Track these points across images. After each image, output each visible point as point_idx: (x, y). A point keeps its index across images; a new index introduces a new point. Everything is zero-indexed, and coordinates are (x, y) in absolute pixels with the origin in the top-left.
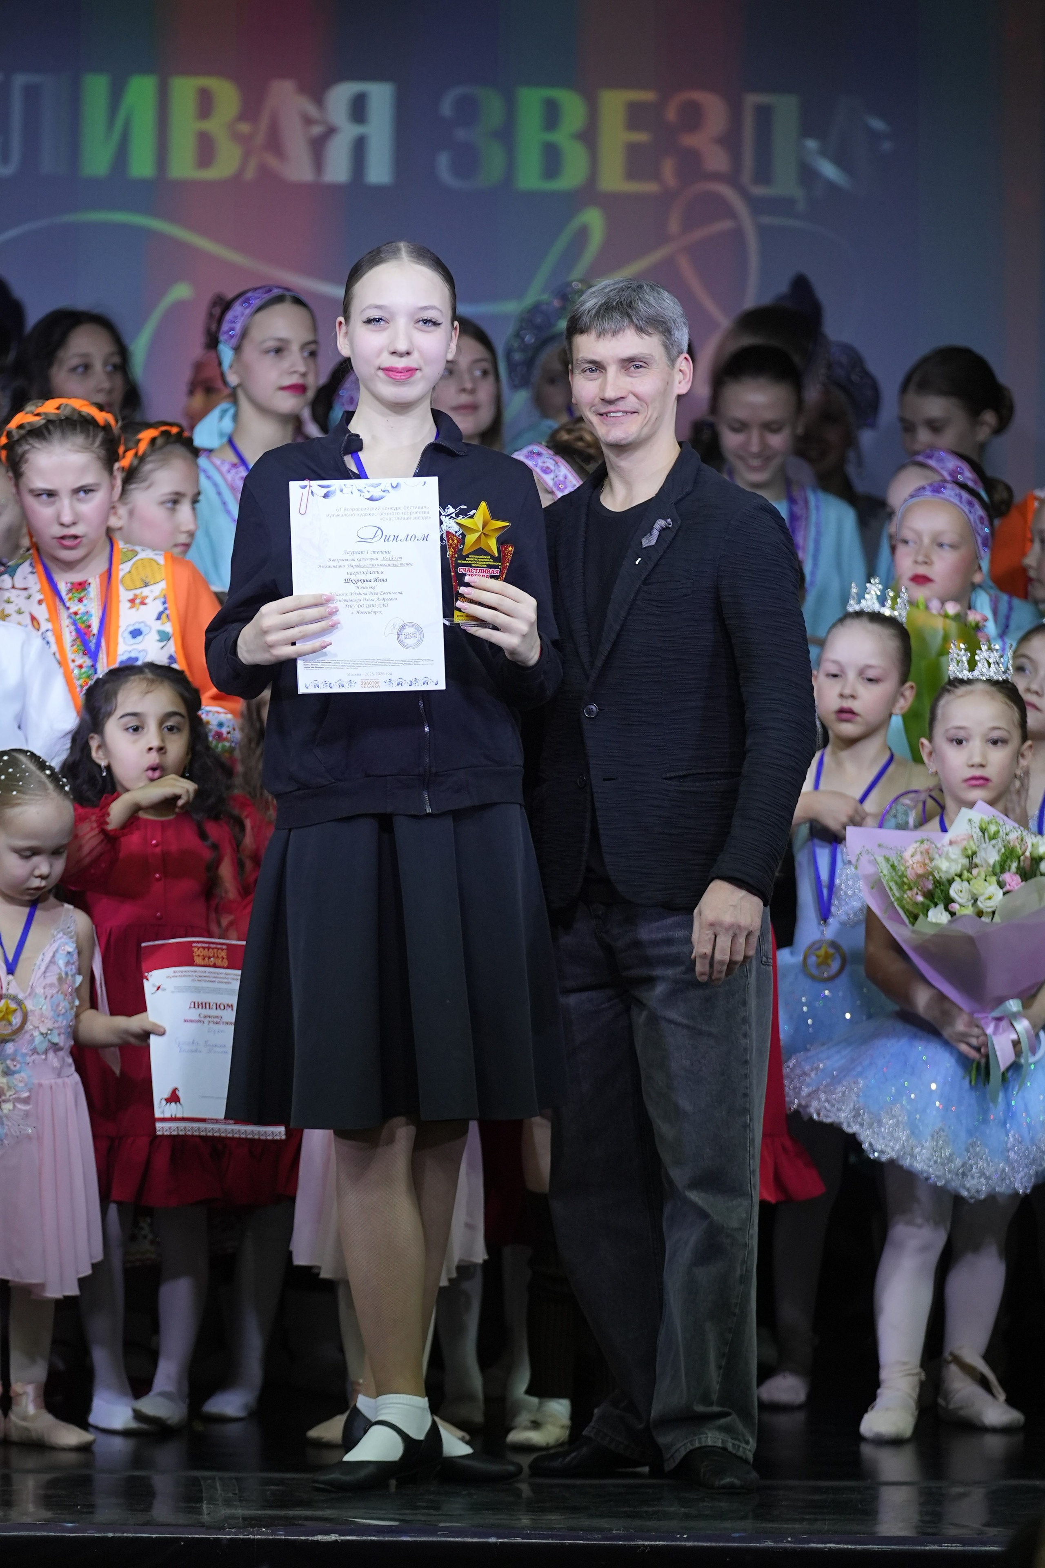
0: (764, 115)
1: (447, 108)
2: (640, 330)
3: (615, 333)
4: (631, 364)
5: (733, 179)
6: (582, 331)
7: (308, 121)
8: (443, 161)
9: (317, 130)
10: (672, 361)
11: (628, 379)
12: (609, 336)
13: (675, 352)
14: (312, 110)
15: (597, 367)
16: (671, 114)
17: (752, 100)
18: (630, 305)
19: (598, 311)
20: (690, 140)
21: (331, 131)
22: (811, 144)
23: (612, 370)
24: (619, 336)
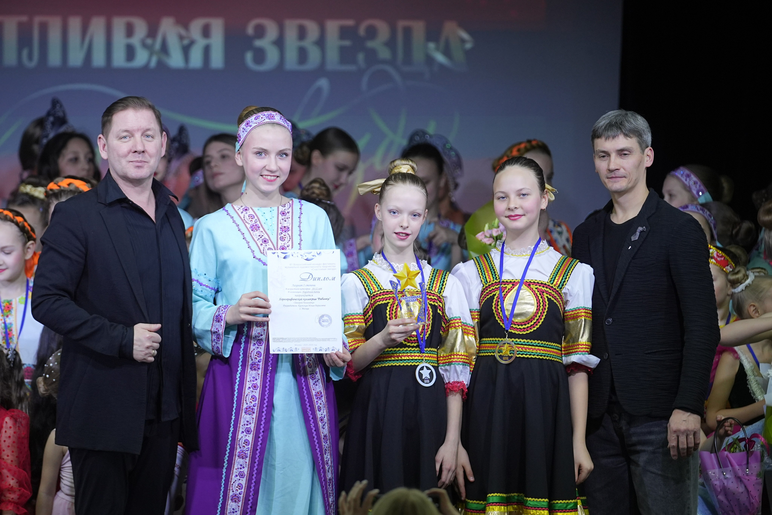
0: (408, 31)
1: (250, 30)
2: (626, 135)
3: (614, 137)
4: (622, 153)
5: (392, 62)
6: (599, 137)
7: (181, 38)
8: (249, 56)
9: (186, 42)
10: (643, 151)
11: (622, 160)
12: (611, 139)
13: (644, 145)
14: (183, 32)
15: (606, 154)
16: (362, 31)
17: (401, 24)
18: (621, 124)
19: (605, 127)
20: (370, 44)
21: (192, 43)
22: (431, 45)
23: (613, 155)
24: (616, 139)
